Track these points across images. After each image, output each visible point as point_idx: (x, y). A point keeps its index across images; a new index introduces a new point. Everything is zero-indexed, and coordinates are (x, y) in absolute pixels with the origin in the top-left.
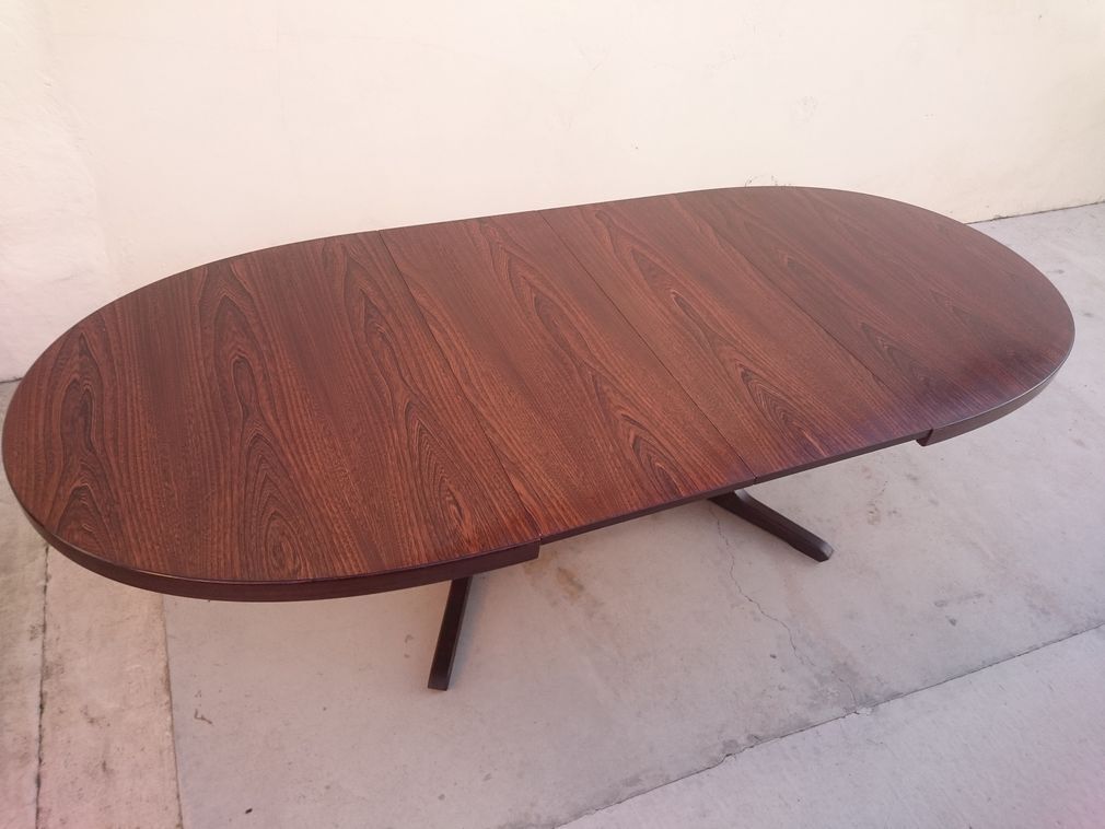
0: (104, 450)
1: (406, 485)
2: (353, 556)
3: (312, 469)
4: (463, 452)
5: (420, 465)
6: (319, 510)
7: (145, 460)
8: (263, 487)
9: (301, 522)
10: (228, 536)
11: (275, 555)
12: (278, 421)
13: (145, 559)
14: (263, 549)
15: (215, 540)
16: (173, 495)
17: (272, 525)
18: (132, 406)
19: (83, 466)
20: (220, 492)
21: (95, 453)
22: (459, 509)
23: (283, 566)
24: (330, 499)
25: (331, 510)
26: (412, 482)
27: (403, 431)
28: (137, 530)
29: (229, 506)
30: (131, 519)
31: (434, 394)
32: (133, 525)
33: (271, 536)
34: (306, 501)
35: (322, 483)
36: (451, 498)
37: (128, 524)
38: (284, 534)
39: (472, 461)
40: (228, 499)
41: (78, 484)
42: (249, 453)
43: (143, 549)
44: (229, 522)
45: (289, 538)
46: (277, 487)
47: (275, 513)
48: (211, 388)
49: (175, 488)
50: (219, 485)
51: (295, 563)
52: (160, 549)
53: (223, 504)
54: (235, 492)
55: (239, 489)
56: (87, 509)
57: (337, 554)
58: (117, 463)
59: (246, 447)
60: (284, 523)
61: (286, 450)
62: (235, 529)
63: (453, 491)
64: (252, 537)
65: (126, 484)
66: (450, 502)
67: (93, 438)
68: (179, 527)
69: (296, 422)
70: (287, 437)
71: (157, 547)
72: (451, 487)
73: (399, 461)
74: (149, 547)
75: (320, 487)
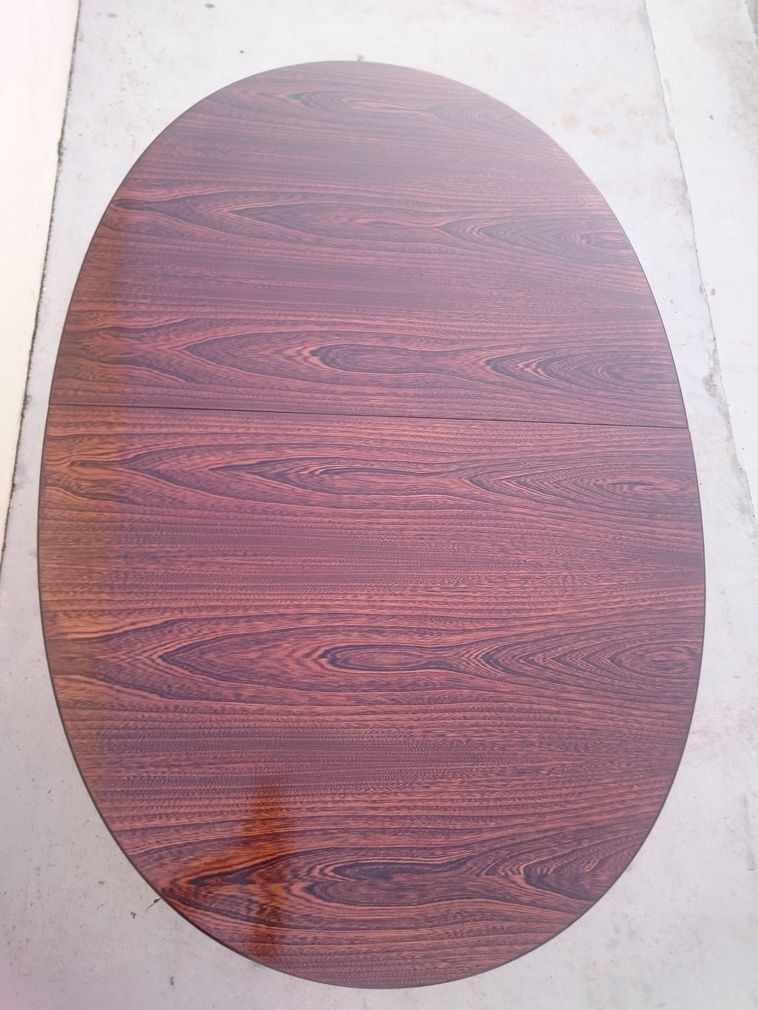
0: (467, 846)
1: (600, 522)
2: (682, 596)
3: (554, 610)
4: (563, 453)
5: (573, 500)
6: (615, 615)
7: (494, 796)
8: (571, 665)
9: (629, 635)
10: (635, 712)
11: (668, 669)
12: (464, 631)
13: (647, 801)
14: (658, 679)
15: (636, 725)
16: (564, 765)
17: (628, 666)
18: (389, 809)
19: (487, 874)
20: (571, 713)
21: (470, 858)
22: (643, 484)
23: (682, 664)
24: (603, 601)
25: (619, 603)
26: (597, 515)
27: (516, 500)
28: (608, 808)
29: (595, 706)
30: (588, 815)
31: (462, 451)
32: (599, 814)
33: (641, 668)
34: (600, 625)
35: (580, 603)
36: (626, 486)
37: (594, 818)
38: (642, 656)
39: (578, 449)
40: (580, 705)
41: (519, 879)
42: (514, 673)
43: (635, 803)
44: (614, 708)
45: (647, 651)
46: (573, 651)
47: (612, 659)
48: (382, 703)
49: (554, 762)
50: (558, 712)
51: (681, 652)
52: (638, 785)
53: (587, 712)
54: (573, 696)
55: (569, 692)
56: (562, 867)
57: (676, 611)
58: (493, 829)
59: (502, 674)
60: (628, 653)
61: (517, 631)
62: (627, 704)
63: (615, 481)
64: (641, 689)
65: (532, 820)
66: (630, 489)
67: (437, 861)
68: (611, 762)
69: (472, 611)
70: (496, 625)
71: (636, 788)
72: (609, 481)
73: (563, 519)
74: (633, 796)
75: (584, 607)
